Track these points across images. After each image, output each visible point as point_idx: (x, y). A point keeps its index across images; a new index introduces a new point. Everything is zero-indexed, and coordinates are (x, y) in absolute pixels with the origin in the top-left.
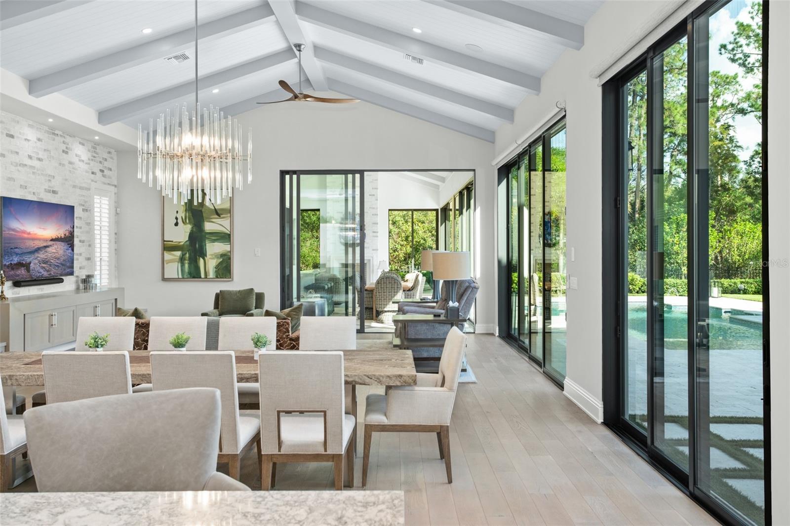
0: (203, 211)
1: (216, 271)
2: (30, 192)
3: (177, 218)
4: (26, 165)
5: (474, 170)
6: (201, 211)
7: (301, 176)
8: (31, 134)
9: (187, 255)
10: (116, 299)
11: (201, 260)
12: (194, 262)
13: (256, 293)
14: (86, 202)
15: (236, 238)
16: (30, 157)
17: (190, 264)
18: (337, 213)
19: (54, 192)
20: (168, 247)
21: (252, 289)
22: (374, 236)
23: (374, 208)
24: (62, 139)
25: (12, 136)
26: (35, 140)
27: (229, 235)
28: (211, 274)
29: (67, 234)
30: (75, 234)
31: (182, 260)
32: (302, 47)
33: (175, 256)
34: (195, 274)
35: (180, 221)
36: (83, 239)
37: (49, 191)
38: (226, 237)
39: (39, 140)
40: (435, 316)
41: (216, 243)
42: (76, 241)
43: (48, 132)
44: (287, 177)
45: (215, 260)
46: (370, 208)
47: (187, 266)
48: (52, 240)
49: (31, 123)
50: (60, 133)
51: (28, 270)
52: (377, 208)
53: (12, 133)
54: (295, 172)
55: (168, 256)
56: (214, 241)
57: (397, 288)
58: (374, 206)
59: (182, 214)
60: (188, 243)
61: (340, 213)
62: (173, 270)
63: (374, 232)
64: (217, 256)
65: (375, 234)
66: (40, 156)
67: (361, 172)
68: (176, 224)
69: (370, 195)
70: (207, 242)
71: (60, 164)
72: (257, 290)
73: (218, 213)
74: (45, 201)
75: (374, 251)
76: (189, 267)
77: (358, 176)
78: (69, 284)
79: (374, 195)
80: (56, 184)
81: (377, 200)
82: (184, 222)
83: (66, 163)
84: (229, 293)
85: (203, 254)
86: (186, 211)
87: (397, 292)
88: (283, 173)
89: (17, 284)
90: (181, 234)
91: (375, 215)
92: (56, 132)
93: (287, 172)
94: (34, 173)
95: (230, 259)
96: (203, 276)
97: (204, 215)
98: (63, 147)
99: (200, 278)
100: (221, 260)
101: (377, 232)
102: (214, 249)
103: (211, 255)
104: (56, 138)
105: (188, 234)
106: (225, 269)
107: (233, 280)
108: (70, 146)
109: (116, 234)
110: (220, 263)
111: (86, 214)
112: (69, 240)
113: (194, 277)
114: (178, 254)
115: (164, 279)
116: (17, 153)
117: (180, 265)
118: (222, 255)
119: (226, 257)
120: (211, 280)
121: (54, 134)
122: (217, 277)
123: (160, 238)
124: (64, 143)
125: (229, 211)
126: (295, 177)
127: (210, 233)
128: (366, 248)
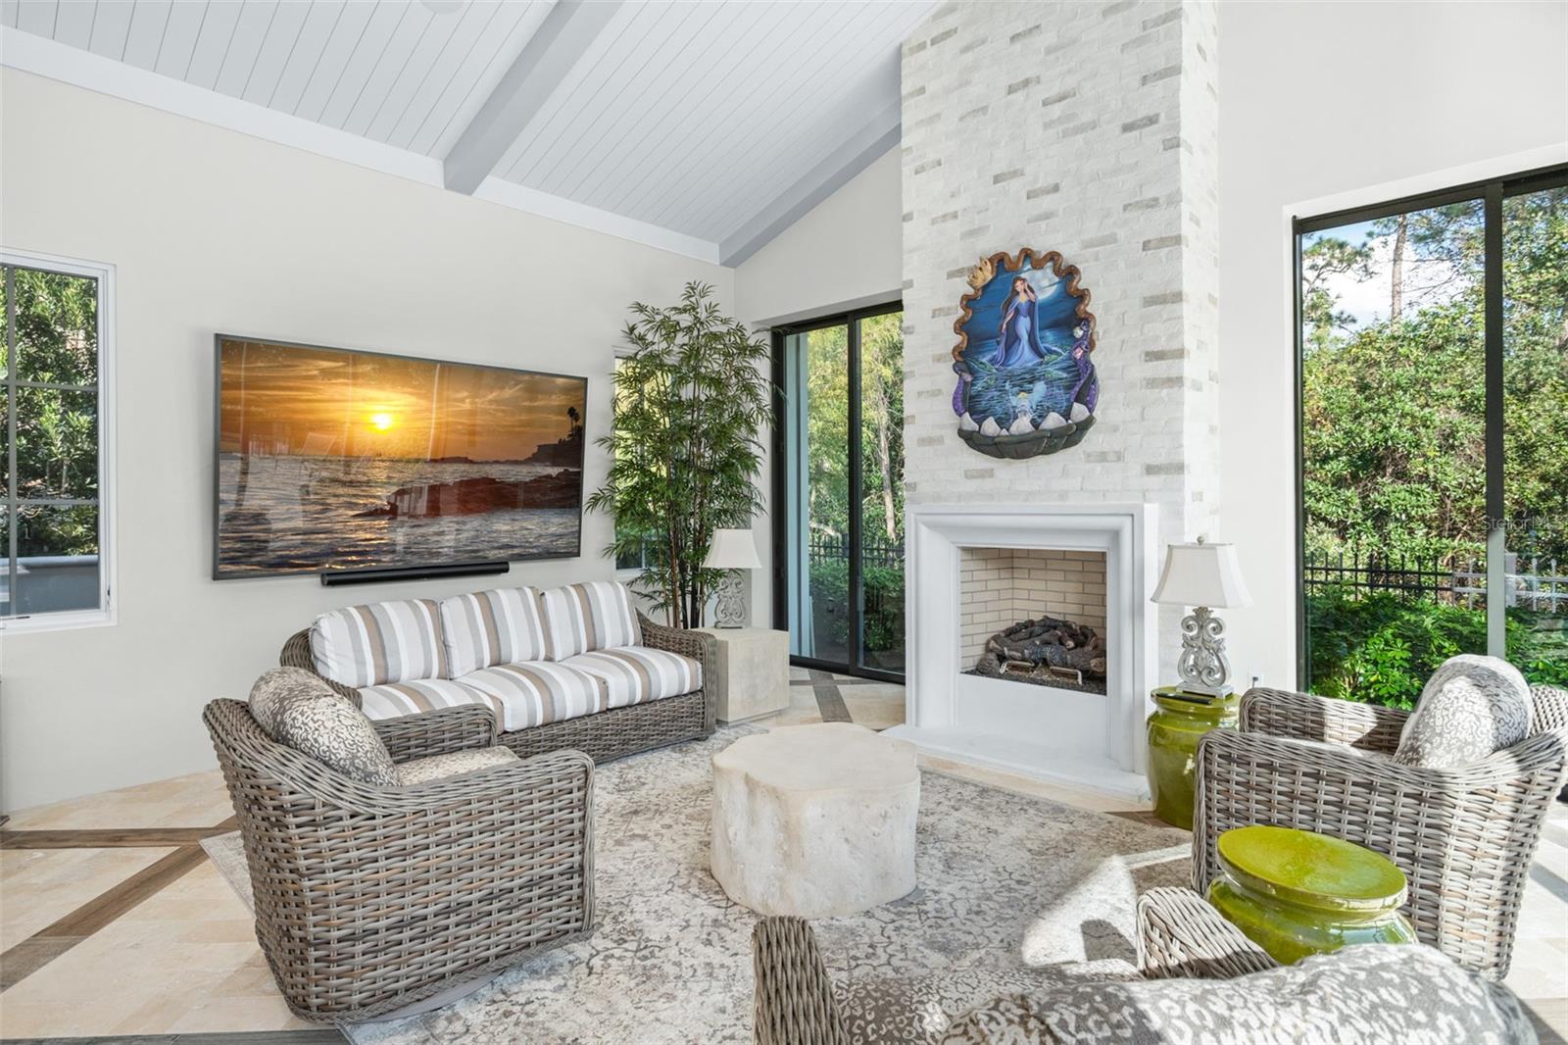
18: (951, 275)
22: (1152, 383)
23: (1153, 203)
46: (1125, 208)
52: (1174, 199)
58: (1149, 193)
61: (960, 272)
63: (1154, 357)
65: (1161, 368)
69: (1127, 128)
75: (1154, 481)
79: (1152, 120)
81: (1173, 144)
91: (1163, 242)
101: (1180, 354)
128: (1103, 457)
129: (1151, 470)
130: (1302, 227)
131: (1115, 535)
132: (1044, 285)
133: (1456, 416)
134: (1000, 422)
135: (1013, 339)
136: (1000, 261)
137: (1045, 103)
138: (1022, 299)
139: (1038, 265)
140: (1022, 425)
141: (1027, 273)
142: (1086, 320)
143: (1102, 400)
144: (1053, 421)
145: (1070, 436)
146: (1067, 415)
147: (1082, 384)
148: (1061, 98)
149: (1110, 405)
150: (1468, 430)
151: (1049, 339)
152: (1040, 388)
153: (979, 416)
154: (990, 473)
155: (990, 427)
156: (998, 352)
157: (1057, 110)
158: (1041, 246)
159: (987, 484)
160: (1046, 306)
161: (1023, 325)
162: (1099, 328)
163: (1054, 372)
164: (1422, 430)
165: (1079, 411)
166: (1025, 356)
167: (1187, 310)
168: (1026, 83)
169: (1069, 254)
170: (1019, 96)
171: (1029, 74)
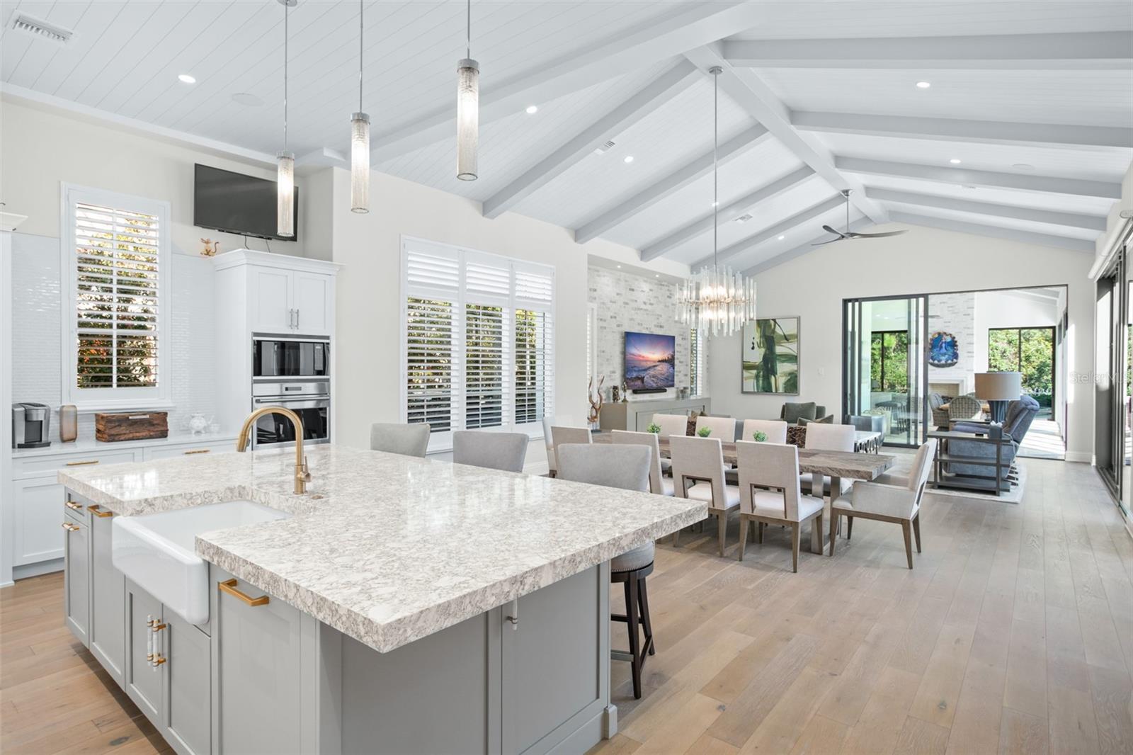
0: (775, 336)
1: (785, 387)
2: (644, 328)
3: (753, 343)
4: (641, 309)
5: (1067, 285)
6: (773, 337)
7: (863, 303)
8: (645, 287)
9: (761, 373)
10: (704, 406)
11: (773, 377)
12: (767, 379)
13: (818, 407)
14: (684, 333)
15: (803, 359)
16: (645, 303)
17: (763, 380)
19: (661, 327)
20: (746, 367)
21: (813, 403)
22: (968, 356)
23: (968, 328)
24: (667, 288)
25: (633, 290)
26: (648, 290)
27: (796, 357)
28: (781, 390)
29: (670, 357)
30: (676, 357)
31: (757, 377)
32: (850, 192)
33: (751, 373)
34: (767, 389)
35: (756, 346)
36: (682, 360)
37: (658, 326)
38: (793, 359)
39: (651, 290)
40: (977, 435)
41: (785, 364)
42: (676, 362)
43: (656, 284)
44: (850, 305)
45: (784, 378)
46: (963, 328)
47: (761, 382)
48: (659, 361)
49: (646, 279)
50: (666, 284)
51: (643, 382)
52: (973, 328)
53: (632, 288)
54: (856, 300)
55: (746, 374)
56: (783, 362)
57: (975, 408)
58: (968, 326)
59: (757, 340)
60: (762, 363)
62: (750, 385)
63: (969, 352)
64: (785, 374)
65: (970, 354)
66: (652, 302)
67: (926, 296)
68: (753, 348)
69: (965, 315)
70: (777, 362)
71: (666, 306)
72: (818, 404)
73: (786, 338)
74: (655, 333)
76: (763, 383)
77: (921, 300)
78: (671, 394)
80: (662, 321)
81: (973, 319)
82: (759, 347)
83: (670, 305)
84: (793, 405)
85: (774, 373)
86: (761, 337)
87: (975, 413)
88: (846, 302)
89: (635, 392)
90: (757, 356)
91: (970, 334)
92: (663, 283)
93: (850, 300)
94: (647, 314)
95: (796, 376)
96: (774, 391)
97: (775, 340)
98: (668, 293)
99: (772, 392)
100: (789, 377)
102: (783, 368)
103: (781, 373)
104: (663, 287)
105: (762, 356)
106: (792, 385)
107: (799, 394)
108: (672, 292)
109: (708, 356)
110: (789, 380)
111: (684, 341)
112: (671, 361)
113: (767, 392)
114: (754, 372)
115: (743, 392)
116: (636, 301)
117: (755, 381)
118: (790, 374)
119: (793, 375)
120: (780, 394)
121: (661, 285)
122: (786, 392)
123: (740, 359)
124: (668, 290)
125: (796, 337)
126: (857, 304)
127: (779, 355)
128: (959, 368)
129: (968, 370)
130: (990, 329)
131: (963, 381)
132: (949, 339)
133: (1006, 346)
134: (939, 361)
135: (941, 347)
136: (939, 334)
137: (948, 307)
138: (944, 341)
139: (947, 335)
140: (943, 362)
141: (945, 336)
142: (957, 346)
143: (959, 358)
144: (950, 362)
145: (953, 364)
146: (952, 360)
147: (956, 356)
148: (951, 307)
149: (961, 359)
150: (1010, 351)
151: (949, 348)
152: (947, 356)
153: (934, 360)
154: (934, 370)
155: (936, 362)
156: (938, 349)
157: (950, 309)
158: (948, 331)
159: (934, 372)
160: (948, 343)
161: (944, 345)
162: (958, 347)
163: (950, 353)
164: (995, 351)
165: (955, 360)
166: (943, 350)
167: (975, 345)
168: (944, 303)
169: (954, 335)
170: (942, 304)
171: (944, 301)
